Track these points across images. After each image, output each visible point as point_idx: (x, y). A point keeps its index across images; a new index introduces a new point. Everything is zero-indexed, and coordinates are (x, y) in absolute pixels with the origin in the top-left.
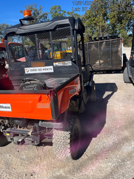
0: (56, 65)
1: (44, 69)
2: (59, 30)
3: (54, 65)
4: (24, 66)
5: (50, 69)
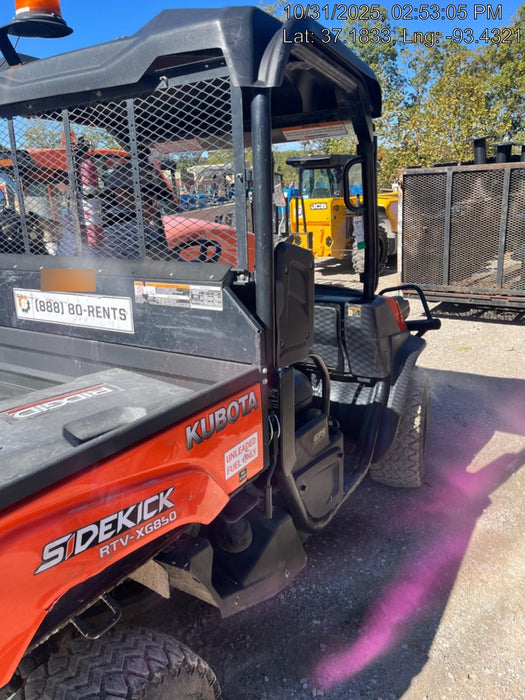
0: (145, 296)
1: (92, 311)
2: (171, 91)
3: (136, 294)
4: (12, 279)
5: (117, 312)
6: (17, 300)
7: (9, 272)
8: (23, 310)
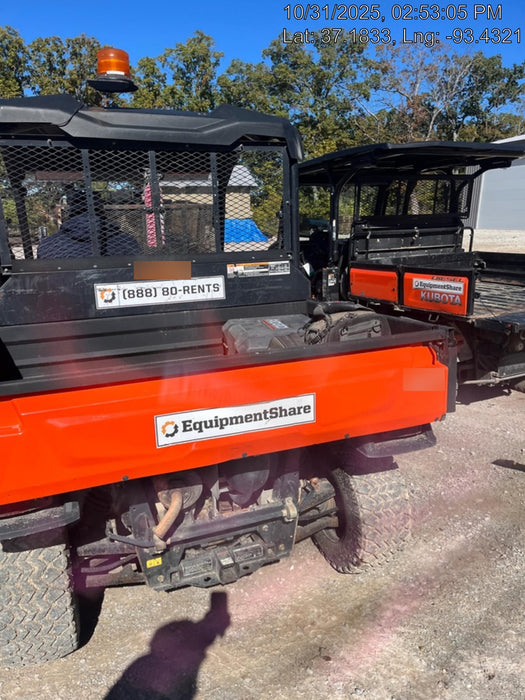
0: (236, 273)
1: (186, 290)
3: (228, 272)
4: (93, 276)
5: (211, 287)
7: (90, 271)
8: (106, 301)
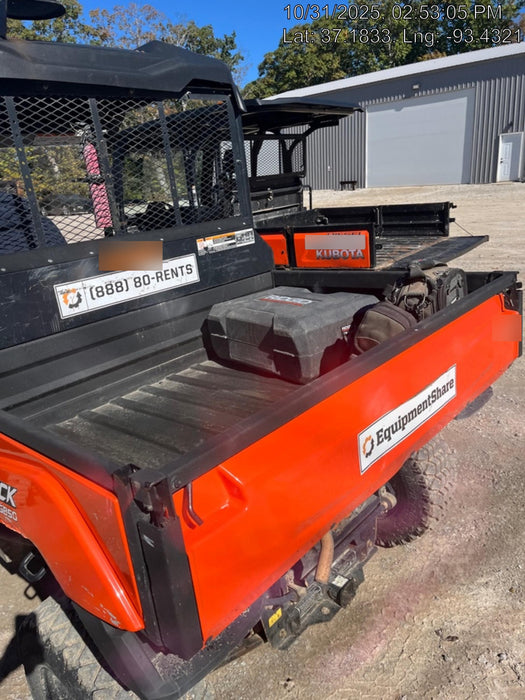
0: (206, 249)
1: (160, 276)
3: (199, 249)
5: (184, 269)
6: (60, 298)
7: (45, 269)
8: (71, 306)
